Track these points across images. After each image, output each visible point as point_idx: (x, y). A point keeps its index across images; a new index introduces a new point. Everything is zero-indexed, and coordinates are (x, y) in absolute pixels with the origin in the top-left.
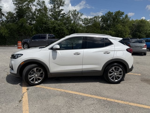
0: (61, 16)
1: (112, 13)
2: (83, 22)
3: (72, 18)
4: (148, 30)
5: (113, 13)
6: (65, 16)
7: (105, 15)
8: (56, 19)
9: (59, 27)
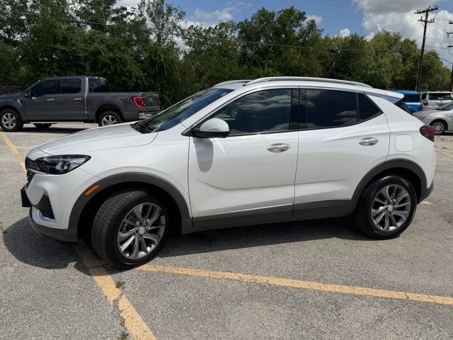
0: (113, 16)
1: (272, 15)
2: (184, 38)
3: (150, 24)
4: (370, 66)
5: (274, 13)
6: (125, 16)
7: (250, 20)
8: (98, 26)
9: (111, 55)
